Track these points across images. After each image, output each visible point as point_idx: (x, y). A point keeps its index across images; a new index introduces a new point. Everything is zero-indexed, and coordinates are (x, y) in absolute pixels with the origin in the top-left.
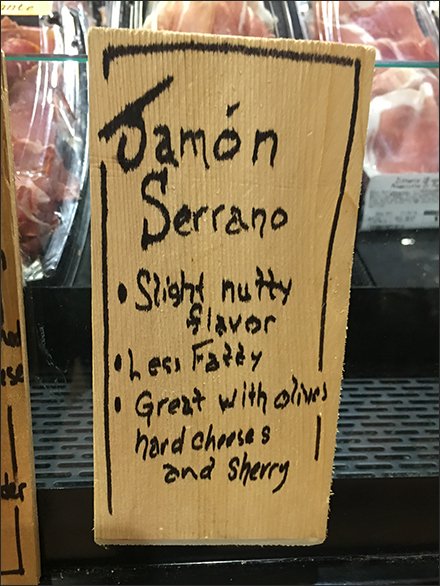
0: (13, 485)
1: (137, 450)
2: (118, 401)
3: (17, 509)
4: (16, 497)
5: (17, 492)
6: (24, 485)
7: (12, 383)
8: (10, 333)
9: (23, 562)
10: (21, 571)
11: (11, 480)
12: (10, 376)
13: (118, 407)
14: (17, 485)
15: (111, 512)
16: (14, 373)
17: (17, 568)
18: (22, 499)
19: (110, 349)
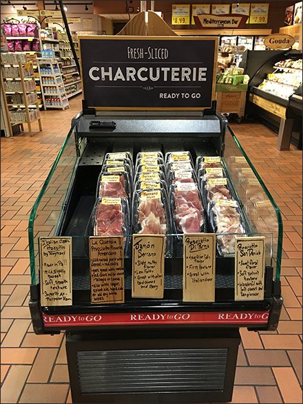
1: (138, 284)
2: (135, 277)
3: (122, 291)
8: (123, 268)
11: (122, 287)
15: (134, 292)
16: (123, 273)
17: (122, 300)
19: (134, 270)
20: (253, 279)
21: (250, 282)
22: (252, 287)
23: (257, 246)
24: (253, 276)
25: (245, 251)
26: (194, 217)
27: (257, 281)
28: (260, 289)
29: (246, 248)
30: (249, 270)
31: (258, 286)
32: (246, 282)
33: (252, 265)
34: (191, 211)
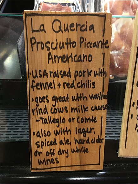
0: (100, 139)
1: (135, 130)
2: (132, 115)
3: (100, 146)
4: (100, 142)
5: (101, 141)
6: (103, 139)
7: (104, 110)
8: (105, 95)
9: (100, 161)
10: (99, 164)
11: (100, 138)
12: (103, 107)
13: (132, 117)
14: (101, 139)
15: (125, 148)
16: (104, 107)
17: (98, 163)
18: (102, 143)
19: (132, 100)
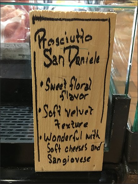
20: (79, 125)
21: (70, 132)
22: (75, 144)
23: (89, 38)
24: (77, 119)
25: (57, 51)
26: (20, 21)
27: (89, 131)
28: (94, 148)
29: (59, 42)
30: (67, 104)
31: (90, 142)
32: (60, 132)
33: (74, 92)
34: (17, 14)
